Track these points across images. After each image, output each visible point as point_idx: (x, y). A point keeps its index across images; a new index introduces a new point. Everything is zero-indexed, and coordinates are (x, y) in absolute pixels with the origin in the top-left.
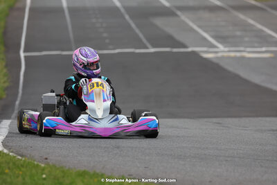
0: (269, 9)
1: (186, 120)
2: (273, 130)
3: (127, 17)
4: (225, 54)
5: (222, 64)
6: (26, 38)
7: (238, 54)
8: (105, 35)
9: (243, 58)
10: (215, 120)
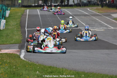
0: (103, 16)
1: (79, 50)
2: (107, 54)
3: (59, 18)
6: (27, 24)
8: (52, 23)
9: (95, 31)
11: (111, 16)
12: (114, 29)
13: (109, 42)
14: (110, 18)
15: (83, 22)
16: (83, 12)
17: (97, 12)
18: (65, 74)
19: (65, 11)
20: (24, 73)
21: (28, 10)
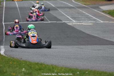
0: (90, 8)
1: (67, 46)
2: (99, 50)
4: (76, 24)
5: (75, 27)
6: (4, 18)
7: (80, 24)
10: (76, 46)
11: (100, 8)
12: (103, 23)
13: (99, 37)
14: (98, 10)
15: (68, 16)
16: (67, 4)
17: (83, 4)
18: (56, 71)
19: (47, 3)
20: (8, 70)
21: (4, 2)
